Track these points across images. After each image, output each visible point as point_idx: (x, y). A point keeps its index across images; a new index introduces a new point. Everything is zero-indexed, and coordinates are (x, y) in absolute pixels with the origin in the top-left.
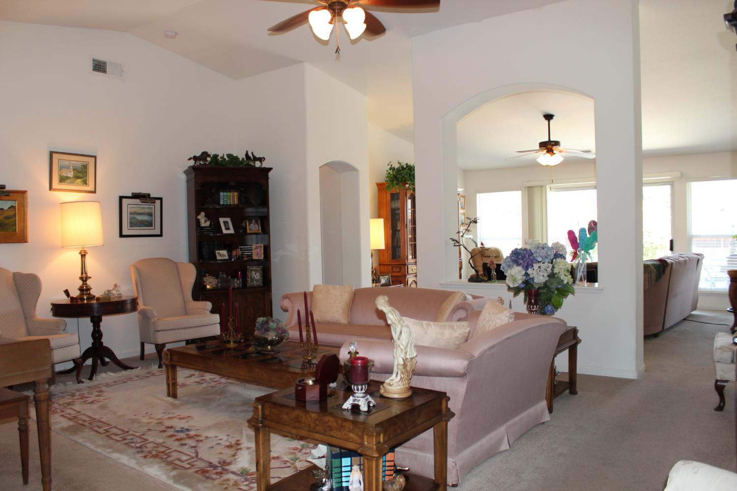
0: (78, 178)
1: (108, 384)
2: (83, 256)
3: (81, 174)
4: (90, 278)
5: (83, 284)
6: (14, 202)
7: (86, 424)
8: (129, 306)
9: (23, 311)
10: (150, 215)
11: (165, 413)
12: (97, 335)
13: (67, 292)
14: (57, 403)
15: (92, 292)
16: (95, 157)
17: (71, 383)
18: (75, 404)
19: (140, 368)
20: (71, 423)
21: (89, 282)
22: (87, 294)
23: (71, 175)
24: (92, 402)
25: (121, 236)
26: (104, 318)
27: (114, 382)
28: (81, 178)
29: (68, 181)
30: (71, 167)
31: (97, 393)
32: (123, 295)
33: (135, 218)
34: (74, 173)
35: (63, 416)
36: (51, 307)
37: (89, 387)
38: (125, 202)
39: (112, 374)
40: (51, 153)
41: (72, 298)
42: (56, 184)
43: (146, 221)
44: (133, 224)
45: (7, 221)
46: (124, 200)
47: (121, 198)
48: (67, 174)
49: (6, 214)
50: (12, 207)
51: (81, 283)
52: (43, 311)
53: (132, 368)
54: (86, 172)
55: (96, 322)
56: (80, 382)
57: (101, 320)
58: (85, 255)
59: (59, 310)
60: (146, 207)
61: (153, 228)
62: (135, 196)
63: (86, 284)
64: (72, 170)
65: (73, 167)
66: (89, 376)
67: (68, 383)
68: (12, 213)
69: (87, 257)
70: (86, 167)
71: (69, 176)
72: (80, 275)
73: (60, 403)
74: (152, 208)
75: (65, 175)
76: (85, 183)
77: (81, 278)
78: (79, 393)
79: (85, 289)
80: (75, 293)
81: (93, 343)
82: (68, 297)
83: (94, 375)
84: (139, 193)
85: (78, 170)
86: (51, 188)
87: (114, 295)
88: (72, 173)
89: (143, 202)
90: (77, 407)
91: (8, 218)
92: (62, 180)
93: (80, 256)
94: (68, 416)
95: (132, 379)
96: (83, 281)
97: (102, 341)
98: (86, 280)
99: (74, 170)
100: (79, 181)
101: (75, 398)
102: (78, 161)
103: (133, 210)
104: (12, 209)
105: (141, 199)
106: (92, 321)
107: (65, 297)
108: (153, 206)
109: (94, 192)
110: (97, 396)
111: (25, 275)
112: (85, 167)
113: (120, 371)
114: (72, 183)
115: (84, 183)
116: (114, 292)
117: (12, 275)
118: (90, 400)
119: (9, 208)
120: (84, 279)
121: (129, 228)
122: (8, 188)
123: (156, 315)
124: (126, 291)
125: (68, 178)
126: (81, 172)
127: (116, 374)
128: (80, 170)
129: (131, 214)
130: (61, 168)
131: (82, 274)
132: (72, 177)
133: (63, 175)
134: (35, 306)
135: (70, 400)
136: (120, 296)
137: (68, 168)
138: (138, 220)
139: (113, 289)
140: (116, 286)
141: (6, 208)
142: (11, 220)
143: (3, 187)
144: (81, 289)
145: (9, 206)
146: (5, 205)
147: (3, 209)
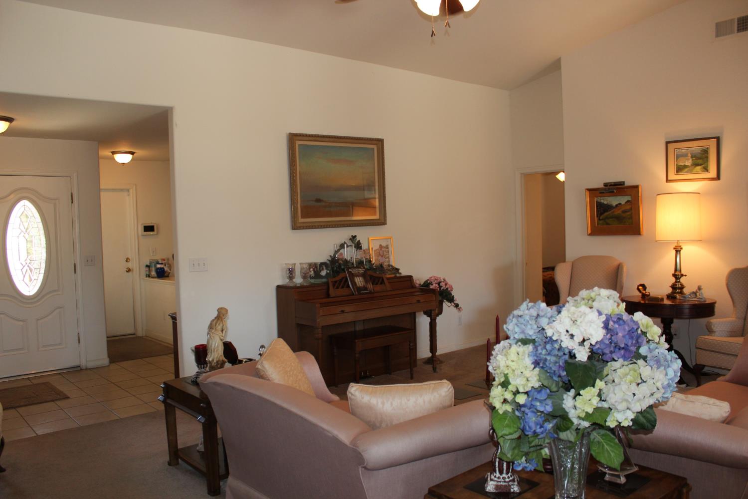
0: (697, 165)
2: (678, 252)
4: (685, 276)
5: (676, 282)
6: (630, 197)
12: (667, 336)
16: (718, 138)
21: (682, 280)
23: (689, 163)
28: (701, 165)
29: (686, 170)
30: (690, 155)
34: (693, 160)
40: (667, 143)
42: (672, 176)
45: (625, 215)
48: (685, 162)
49: (623, 209)
50: (628, 202)
51: (673, 280)
54: (707, 157)
55: (668, 324)
58: (680, 251)
63: (679, 282)
64: (690, 157)
65: (691, 154)
68: (628, 207)
70: (707, 152)
71: (686, 164)
72: (673, 272)
75: (683, 164)
76: (706, 170)
77: (674, 275)
79: (677, 288)
82: (640, 293)
85: (696, 156)
86: (668, 180)
88: (690, 161)
91: (624, 212)
92: (679, 169)
93: (674, 252)
96: (676, 278)
98: (680, 278)
99: (692, 157)
100: (698, 168)
102: (696, 146)
104: (628, 204)
106: (663, 322)
109: (718, 178)
112: (705, 152)
114: (690, 172)
115: (704, 170)
119: (626, 203)
120: (677, 275)
122: (627, 184)
125: (685, 167)
126: (700, 158)
128: (699, 156)
130: (678, 157)
131: (676, 270)
132: (690, 164)
133: (681, 164)
137: (685, 155)
141: (623, 202)
142: (628, 213)
143: (622, 183)
144: (673, 287)
145: (626, 201)
146: (623, 200)
147: (620, 204)
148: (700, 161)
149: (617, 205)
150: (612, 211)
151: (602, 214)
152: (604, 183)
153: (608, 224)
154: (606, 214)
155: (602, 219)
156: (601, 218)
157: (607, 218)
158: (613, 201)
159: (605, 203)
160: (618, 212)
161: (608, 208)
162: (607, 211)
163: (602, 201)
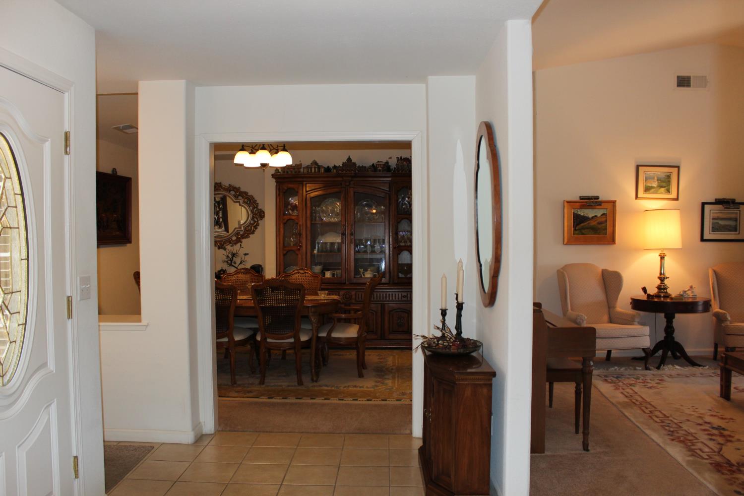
0: (662, 187)
1: (671, 375)
2: (662, 258)
3: (665, 183)
4: (668, 278)
5: (661, 283)
6: (605, 210)
7: (638, 403)
8: (700, 308)
9: (608, 302)
10: (736, 220)
11: (710, 410)
12: (669, 330)
13: (644, 290)
14: (622, 383)
15: (669, 291)
16: (678, 167)
17: (640, 368)
18: (636, 386)
19: (707, 367)
20: (626, 400)
21: (666, 282)
22: (664, 292)
23: (655, 184)
24: (650, 388)
25: (702, 240)
26: (677, 315)
27: (678, 375)
28: (665, 187)
29: (653, 190)
30: (656, 178)
31: (658, 381)
32: (698, 296)
33: (718, 223)
34: (658, 183)
35: (622, 393)
36: (630, 301)
37: (653, 375)
38: (707, 207)
39: (677, 367)
40: (638, 167)
41: (649, 296)
42: (641, 194)
43: (730, 226)
44: (715, 228)
45: (599, 226)
46: (706, 206)
47: (703, 204)
48: (652, 184)
49: (600, 220)
50: (604, 214)
51: (659, 282)
52: (623, 304)
53: (700, 366)
54: (669, 181)
55: (670, 319)
56: (647, 369)
57: (674, 317)
58: (664, 257)
59: (637, 304)
60: (731, 212)
61: (738, 233)
62: (718, 202)
63: (664, 283)
64: (656, 180)
65: (657, 177)
66: (657, 365)
67: (637, 368)
68: (603, 219)
69: (666, 258)
72: (658, 275)
73: (624, 382)
74: (737, 213)
75: (650, 185)
76: (668, 191)
77: (660, 278)
78: (643, 378)
79: (662, 288)
80: (652, 291)
81: (665, 337)
82: (645, 294)
83: (661, 365)
84: (724, 199)
85: (662, 179)
86: (637, 197)
87: (689, 295)
88: (656, 183)
89: (725, 208)
90: (636, 389)
91: (600, 223)
92: (647, 189)
93: (659, 258)
94: (626, 393)
95: (695, 375)
96: (661, 280)
97: (674, 336)
98: (663, 280)
99: (658, 180)
100: (663, 189)
101: (638, 381)
102: (662, 172)
103: (716, 216)
104: (604, 216)
105: (724, 205)
106: (665, 317)
107: (642, 293)
108: (738, 212)
109: (677, 199)
110: (657, 383)
111: (611, 272)
112: (669, 177)
113: (687, 366)
114: (656, 192)
115: (667, 191)
116: (689, 293)
117: (601, 270)
118: (649, 385)
119: (602, 215)
120: (662, 278)
121: (711, 233)
122: (601, 199)
123: (729, 319)
124: (700, 293)
125: (652, 187)
126: (664, 182)
127: (682, 368)
128: (663, 180)
129: (713, 219)
130: (646, 179)
131: (661, 274)
132: (655, 186)
133: (649, 185)
134: (617, 299)
135: (633, 382)
136: (694, 297)
137: (653, 178)
138: (721, 225)
139: (689, 290)
140: (691, 287)
141: (599, 215)
142: (603, 225)
143: (597, 198)
144: (659, 288)
145: (602, 213)
146: (598, 212)
147: (596, 216)
148: (664, 184)
149: (593, 217)
150: (588, 222)
151: (578, 225)
152: (580, 197)
153: (583, 234)
154: (582, 225)
155: (579, 230)
156: (577, 228)
157: (583, 228)
158: (590, 213)
159: (582, 214)
160: (593, 223)
161: (585, 219)
162: (583, 222)
163: (579, 213)
